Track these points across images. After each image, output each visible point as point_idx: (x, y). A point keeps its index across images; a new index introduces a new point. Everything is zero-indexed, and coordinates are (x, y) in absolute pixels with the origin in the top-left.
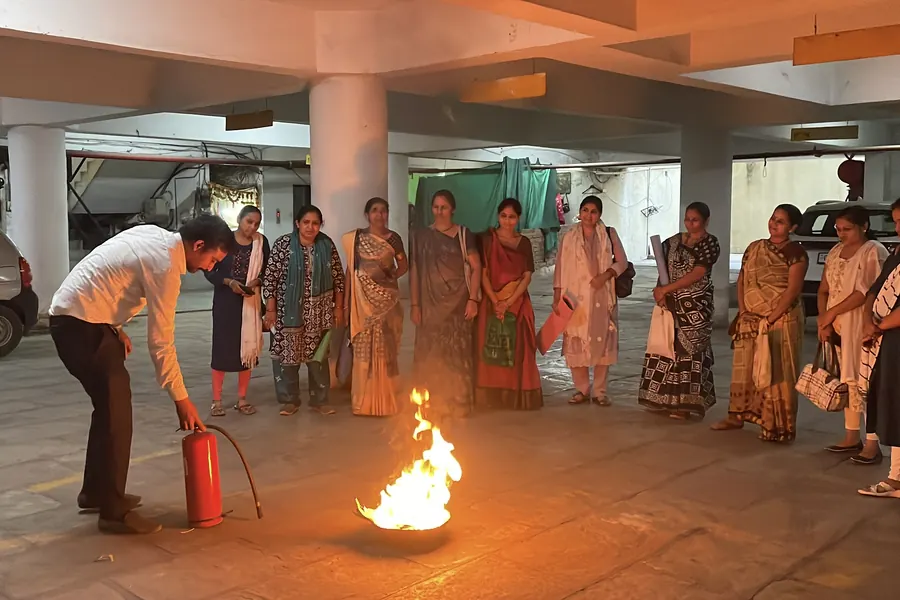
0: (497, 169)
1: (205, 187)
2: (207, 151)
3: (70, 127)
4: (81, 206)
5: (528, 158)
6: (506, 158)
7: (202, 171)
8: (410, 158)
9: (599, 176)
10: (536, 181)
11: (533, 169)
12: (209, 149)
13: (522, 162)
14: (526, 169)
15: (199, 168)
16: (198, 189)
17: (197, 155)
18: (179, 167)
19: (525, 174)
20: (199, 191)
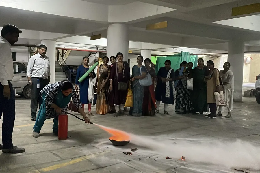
0: (179, 55)
1: (97, 59)
2: (98, 49)
3: (56, 40)
4: (65, 64)
5: (189, 52)
6: (182, 52)
7: (96, 54)
8: (152, 51)
9: (212, 58)
10: (191, 59)
11: (190, 55)
12: (98, 48)
13: (187, 53)
14: (188, 55)
15: (96, 53)
16: (95, 59)
17: (95, 50)
18: (91, 53)
19: (188, 57)
20: (95, 60)
